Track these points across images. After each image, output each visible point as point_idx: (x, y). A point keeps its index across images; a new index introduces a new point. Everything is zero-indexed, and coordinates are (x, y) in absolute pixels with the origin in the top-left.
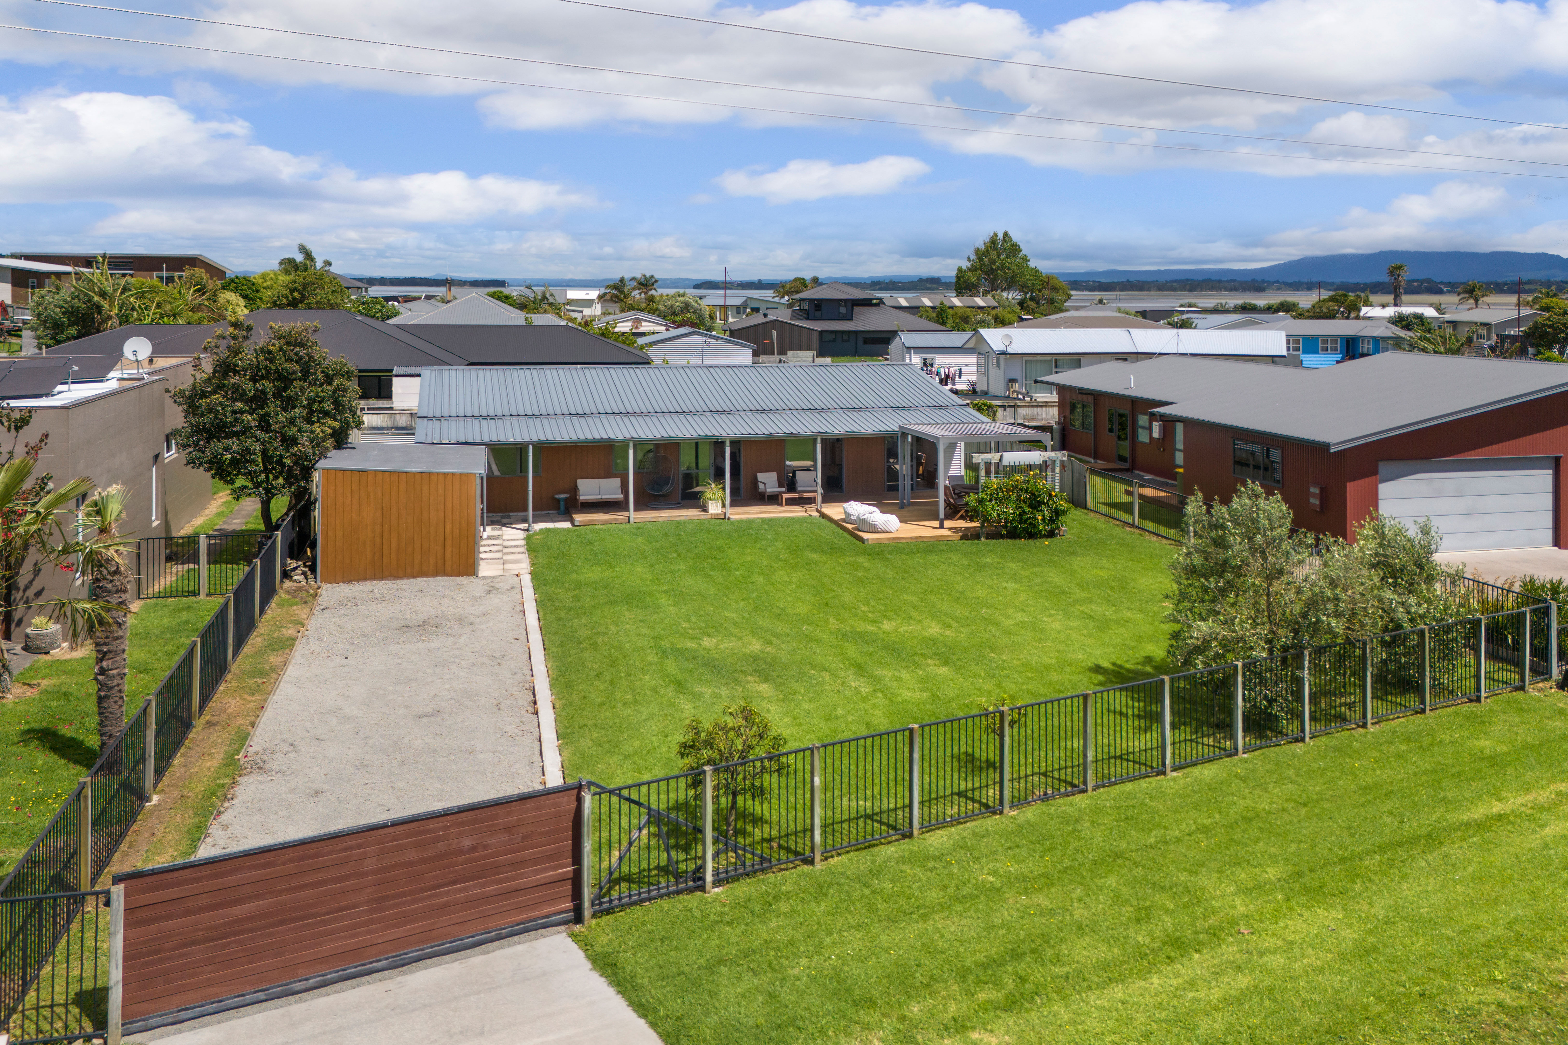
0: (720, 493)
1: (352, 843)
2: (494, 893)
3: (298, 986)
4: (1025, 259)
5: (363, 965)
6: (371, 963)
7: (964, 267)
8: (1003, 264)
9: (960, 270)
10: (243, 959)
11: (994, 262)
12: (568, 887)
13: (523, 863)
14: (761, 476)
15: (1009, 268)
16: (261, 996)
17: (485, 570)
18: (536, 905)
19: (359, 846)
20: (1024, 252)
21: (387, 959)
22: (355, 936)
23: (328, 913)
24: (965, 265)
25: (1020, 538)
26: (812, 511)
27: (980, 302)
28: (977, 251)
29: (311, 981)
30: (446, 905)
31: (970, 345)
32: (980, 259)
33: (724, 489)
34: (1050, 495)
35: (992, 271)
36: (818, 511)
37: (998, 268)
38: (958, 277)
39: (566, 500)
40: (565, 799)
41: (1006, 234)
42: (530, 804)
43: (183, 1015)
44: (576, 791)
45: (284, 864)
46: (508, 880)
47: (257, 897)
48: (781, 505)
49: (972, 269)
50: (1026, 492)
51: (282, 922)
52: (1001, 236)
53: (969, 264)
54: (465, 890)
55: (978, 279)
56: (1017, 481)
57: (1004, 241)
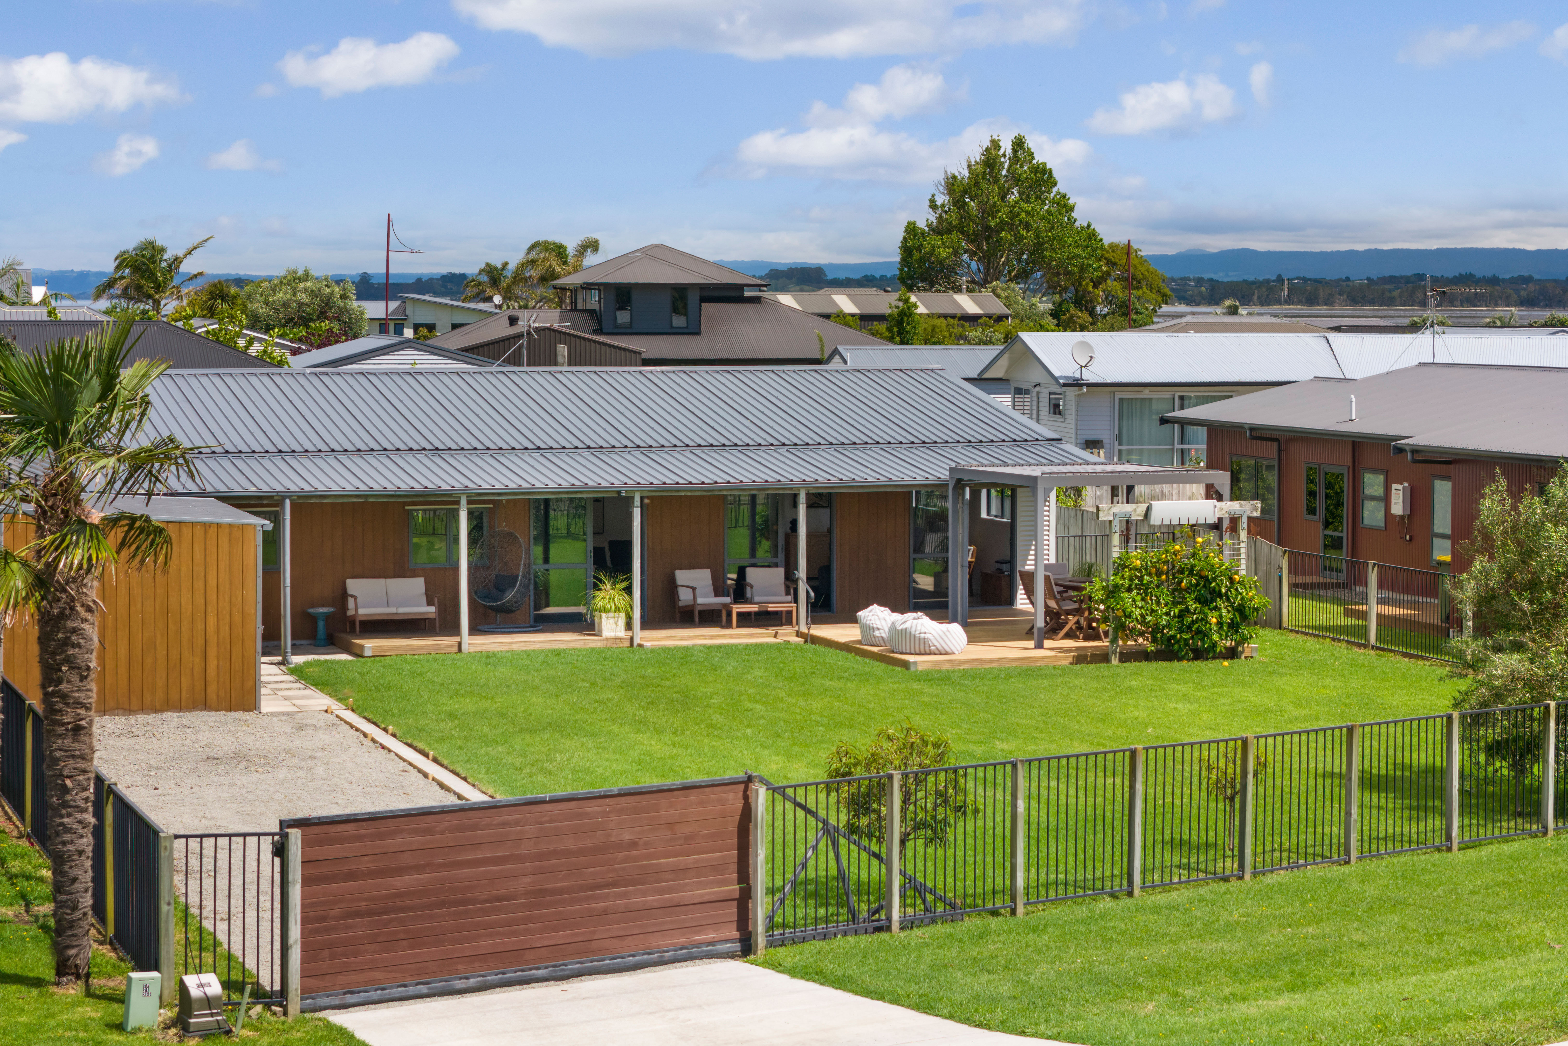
0: (620, 600)
1: (510, 818)
2: (655, 905)
3: (460, 984)
4: (1064, 206)
5: (523, 971)
6: (531, 969)
7: (922, 224)
8: (1013, 215)
9: (911, 229)
10: (404, 943)
11: (993, 211)
12: (732, 910)
13: (683, 871)
14: (683, 577)
15: (1027, 227)
16: (423, 989)
17: (267, 705)
18: (700, 927)
19: (517, 823)
20: (1061, 187)
21: (546, 968)
22: (514, 934)
23: (486, 901)
24: (924, 218)
25: (1180, 659)
26: (787, 634)
27: (967, 304)
28: (951, 184)
29: (472, 981)
30: (605, 912)
31: (996, 372)
32: (959, 204)
33: (628, 590)
34: (1231, 580)
35: (988, 233)
36: (798, 634)
37: (1002, 226)
38: (907, 250)
39: (328, 617)
40: (731, 796)
41: (1019, 144)
42: (694, 796)
43: (350, 999)
44: (742, 787)
45: (442, 832)
46: (670, 890)
47: (419, 869)
48: (729, 625)
49: (940, 230)
50: (1191, 573)
51: (443, 904)
52: (1006, 146)
53: (933, 218)
54: (624, 895)
55: (956, 253)
56: (1175, 553)
57: (1015, 159)
